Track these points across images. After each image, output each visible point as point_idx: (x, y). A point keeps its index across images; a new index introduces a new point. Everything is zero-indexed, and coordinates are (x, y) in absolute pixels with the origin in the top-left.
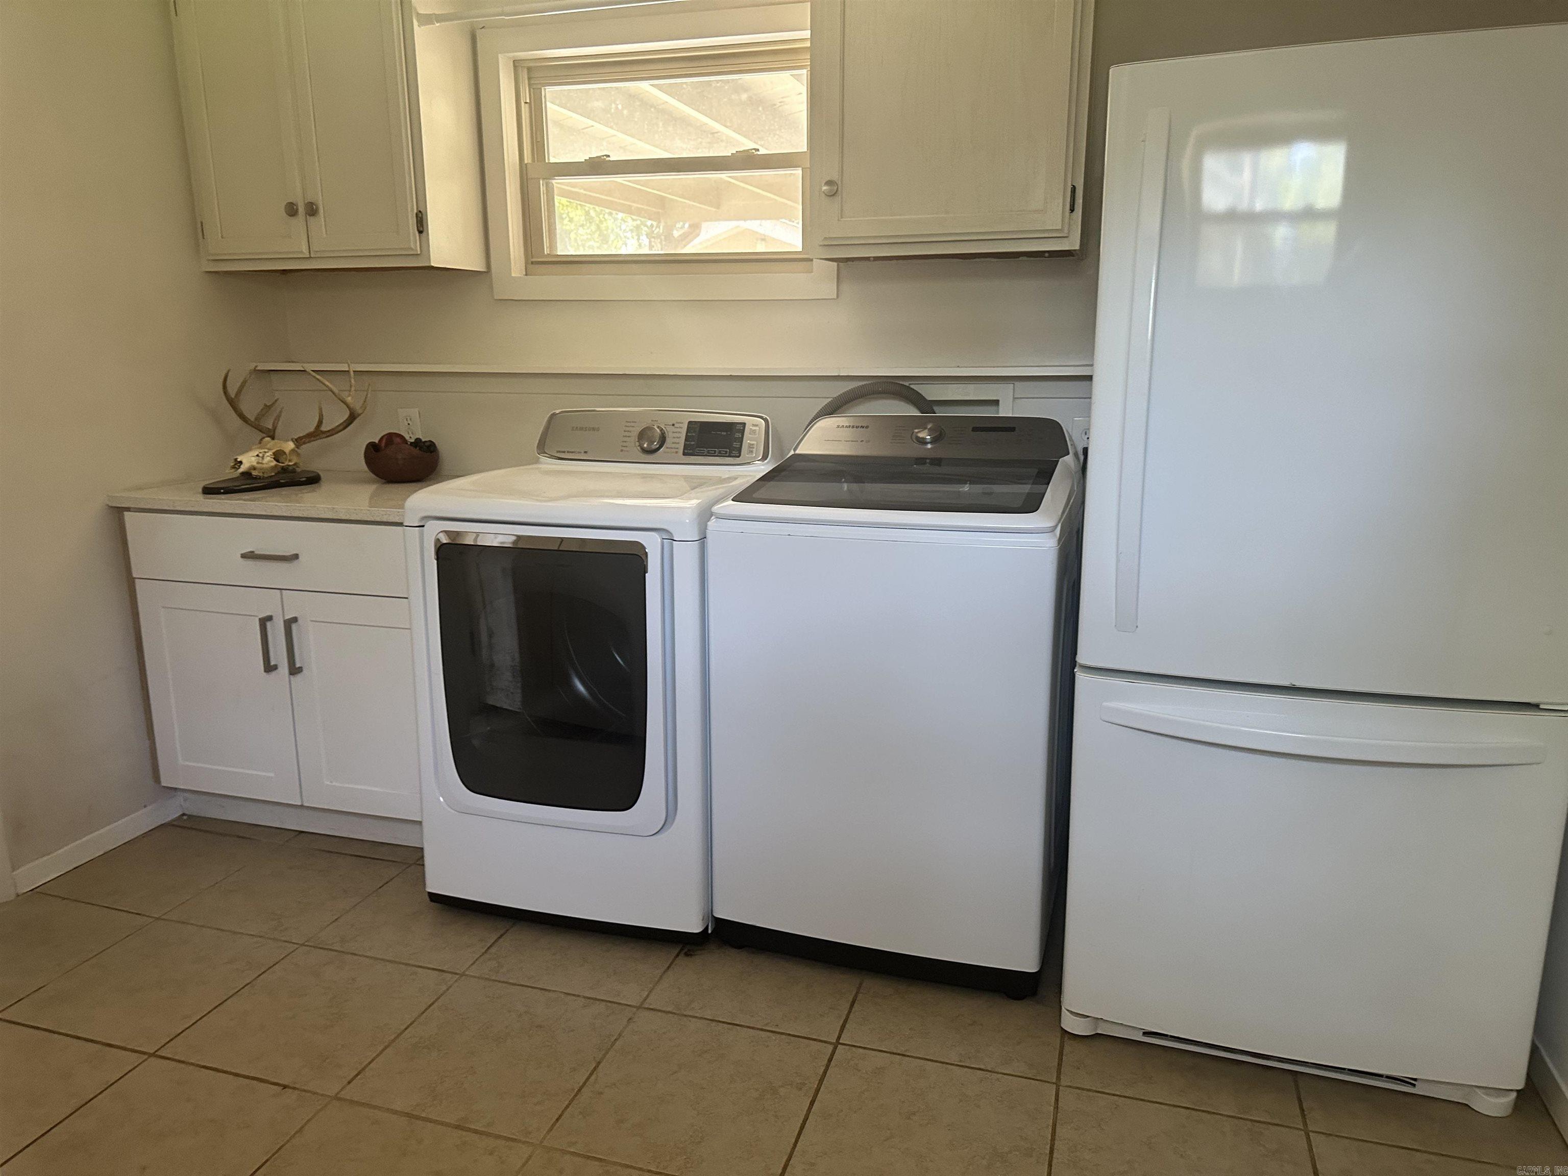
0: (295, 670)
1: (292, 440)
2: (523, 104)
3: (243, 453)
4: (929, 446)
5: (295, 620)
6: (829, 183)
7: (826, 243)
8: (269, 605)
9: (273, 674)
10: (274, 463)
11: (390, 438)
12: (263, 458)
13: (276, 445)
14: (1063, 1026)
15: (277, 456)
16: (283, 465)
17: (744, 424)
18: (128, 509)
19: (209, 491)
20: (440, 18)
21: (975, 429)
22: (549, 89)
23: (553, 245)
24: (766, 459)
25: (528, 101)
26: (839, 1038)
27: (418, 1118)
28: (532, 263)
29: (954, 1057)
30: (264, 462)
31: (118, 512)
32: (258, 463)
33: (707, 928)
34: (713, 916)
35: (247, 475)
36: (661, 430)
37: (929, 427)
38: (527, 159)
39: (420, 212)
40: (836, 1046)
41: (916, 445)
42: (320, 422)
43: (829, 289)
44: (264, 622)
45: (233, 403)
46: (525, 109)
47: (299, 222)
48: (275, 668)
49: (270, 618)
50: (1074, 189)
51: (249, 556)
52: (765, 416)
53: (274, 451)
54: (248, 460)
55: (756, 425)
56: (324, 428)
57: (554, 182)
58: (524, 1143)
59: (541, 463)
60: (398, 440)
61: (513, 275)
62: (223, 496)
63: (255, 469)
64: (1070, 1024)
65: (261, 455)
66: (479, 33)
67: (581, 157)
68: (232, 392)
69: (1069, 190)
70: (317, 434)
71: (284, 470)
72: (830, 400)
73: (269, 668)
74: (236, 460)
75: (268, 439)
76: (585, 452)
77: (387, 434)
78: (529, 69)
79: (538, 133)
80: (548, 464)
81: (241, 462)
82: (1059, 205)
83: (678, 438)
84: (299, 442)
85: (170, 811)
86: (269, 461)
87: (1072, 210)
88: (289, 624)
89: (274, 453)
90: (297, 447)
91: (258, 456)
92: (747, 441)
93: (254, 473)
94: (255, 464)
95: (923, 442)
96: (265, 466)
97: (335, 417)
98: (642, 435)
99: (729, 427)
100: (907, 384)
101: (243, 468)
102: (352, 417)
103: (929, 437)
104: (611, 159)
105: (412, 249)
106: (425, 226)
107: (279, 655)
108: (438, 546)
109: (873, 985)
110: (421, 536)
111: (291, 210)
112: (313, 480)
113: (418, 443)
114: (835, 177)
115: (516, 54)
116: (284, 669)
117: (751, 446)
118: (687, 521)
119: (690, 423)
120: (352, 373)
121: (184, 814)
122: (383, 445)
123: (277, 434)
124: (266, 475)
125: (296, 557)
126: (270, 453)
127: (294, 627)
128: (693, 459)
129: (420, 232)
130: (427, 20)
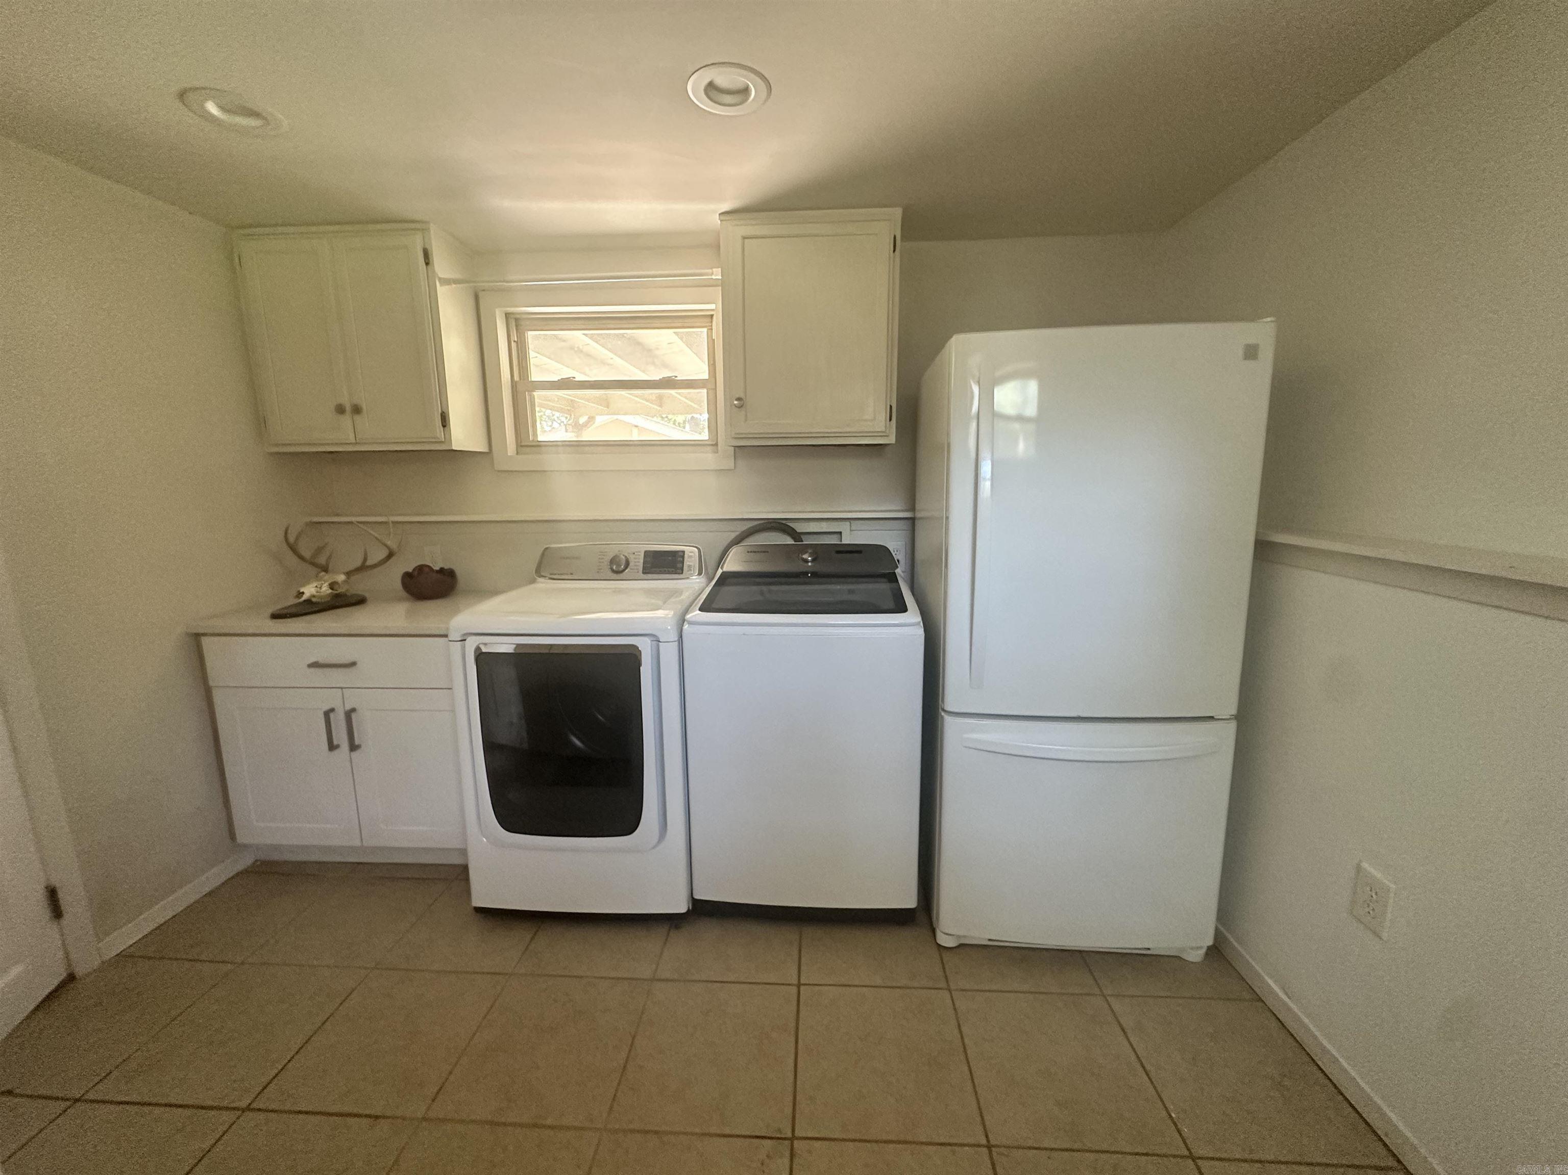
0: (353, 747)
1: (344, 573)
2: (512, 342)
3: (304, 585)
4: (810, 564)
5: (353, 710)
6: (739, 399)
7: (736, 436)
8: (332, 700)
9: (336, 752)
10: (330, 591)
11: (421, 569)
12: (321, 588)
13: (329, 578)
14: (938, 942)
15: (332, 586)
16: (336, 592)
17: (683, 552)
18: (204, 635)
19: (275, 616)
20: (456, 281)
21: (838, 552)
22: (530, 333)
23: (535, 434)
24: (701, 574)
25: (516, 340)
26: (799, 980)
27: (498, 1124)
28: (521, 446)
29: (879, 982)
30: (321, 591)
31: (197, 637)
32: (317, 592)
33: (689, 907)
34: (693, 898)
35: (308, 602)
36: (626, 557)
37: (810, 551)
38: (516, 378)
39: (443, 412)
40: (799, 985)
41: (801, 563)
42: (365, 560)
43: (730, 464)
44: (327, 714)
45: (293, 549)
46: (513, 345)
47: (346, 421)
48: (338, 747)
49: (332, 710)
50: (891, 407)
51: (315, 665)
52: (699, 547)
53: (330, 582)
54: (309, 591)
55: (692, 552)
56: (369, 563)
57: (535, 393)
58: (590, 1129)
59: (538, 583)
60: (427, 569)
61: (509, 454)
62: (289, 620)
63: (314, 596)
64: (944, 940)
65: (319, 586)
66: (481, 294)
67: (555, 378)
68: (292, 539)
69: (889, 407)
70: (363, 568)
71: (337, 596)
72: (738, 533)
73: (332, 747)
74: (299, 591)
75: (323, 573)
76: (572, 574)
77: (419, 566)
78: (517, 320)
79: (524, 361)
80: (543, 584)
81: (303, 593)
82: (883, 416)
83: (638, 561)
84: (349, 574)
85: (245, 861)
86: (325, 589)
87: (890, 420)
88: (349, 714)
89: (329, 585)
90: (348, 578)
91: (316, 587)
92: (686, 563)
93: (314, 600)
94: (315, 593)
95: (806, 561)
96: (322, 594)
97: (378, 554)
98: (612, 561)
99: (674, 554)
100: (784, 522)
101: (305, 597)
102: (391, 555)
103: (810, 558)
104: (576, 379)
105: (438, 438)
106: (447, 422)
107: (340, 736)
108: (478, 654)
109: (811, 932)
110: (463, 648)
111: (340, 410)
112: (360, 601)
113: (442, 571)
114: (742, 395)
115: (508, 309)
116: (345, 746)
117: (689, 566)
118: (669, 628)
119: (646, 552)
120: (391, 525)
121: (256, 861)
122: (416, 573)
123: (330, 568)
124: (323, 601)
125: (353, 664)
126: (327, 584)
127: (353, 716)
128: (650, 576)
129: (444, 426)
130: (446, 282)
